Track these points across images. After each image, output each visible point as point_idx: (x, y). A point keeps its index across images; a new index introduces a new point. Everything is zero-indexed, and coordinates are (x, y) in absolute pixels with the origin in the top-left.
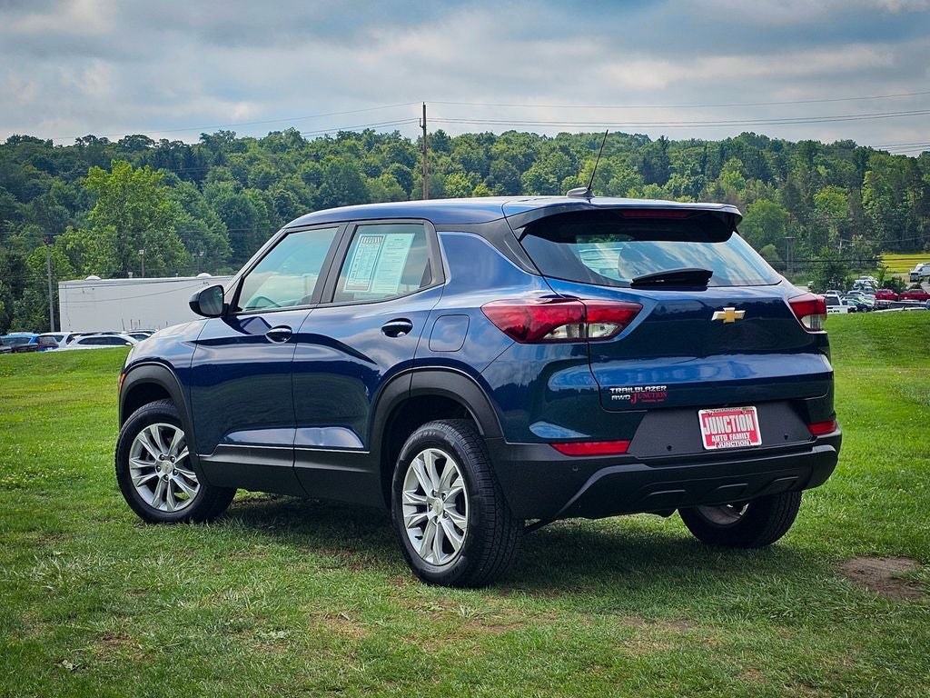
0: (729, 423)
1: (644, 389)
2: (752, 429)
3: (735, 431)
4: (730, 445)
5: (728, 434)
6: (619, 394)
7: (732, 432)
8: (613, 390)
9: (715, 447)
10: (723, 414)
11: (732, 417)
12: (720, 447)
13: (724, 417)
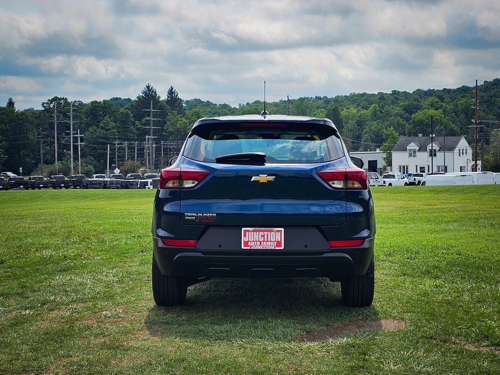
0: (263, 236)
1: (203, 215)
2: (279, 240)
3: (266, 240)
4: (260, 248)
5: (261, 242)
6: (189, 216)
7: (264, 241)
8: (186, 214)
9: (249, 248)
10: (259, 231)
11: (266, 233)
12: (252, 248)
13: (260, 233)
